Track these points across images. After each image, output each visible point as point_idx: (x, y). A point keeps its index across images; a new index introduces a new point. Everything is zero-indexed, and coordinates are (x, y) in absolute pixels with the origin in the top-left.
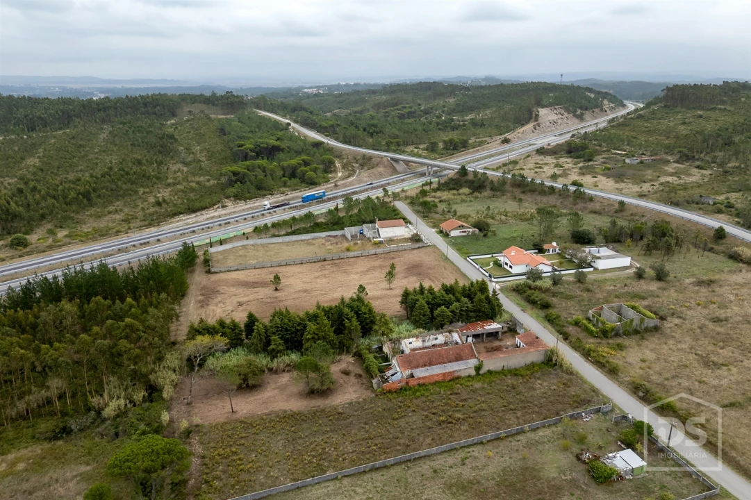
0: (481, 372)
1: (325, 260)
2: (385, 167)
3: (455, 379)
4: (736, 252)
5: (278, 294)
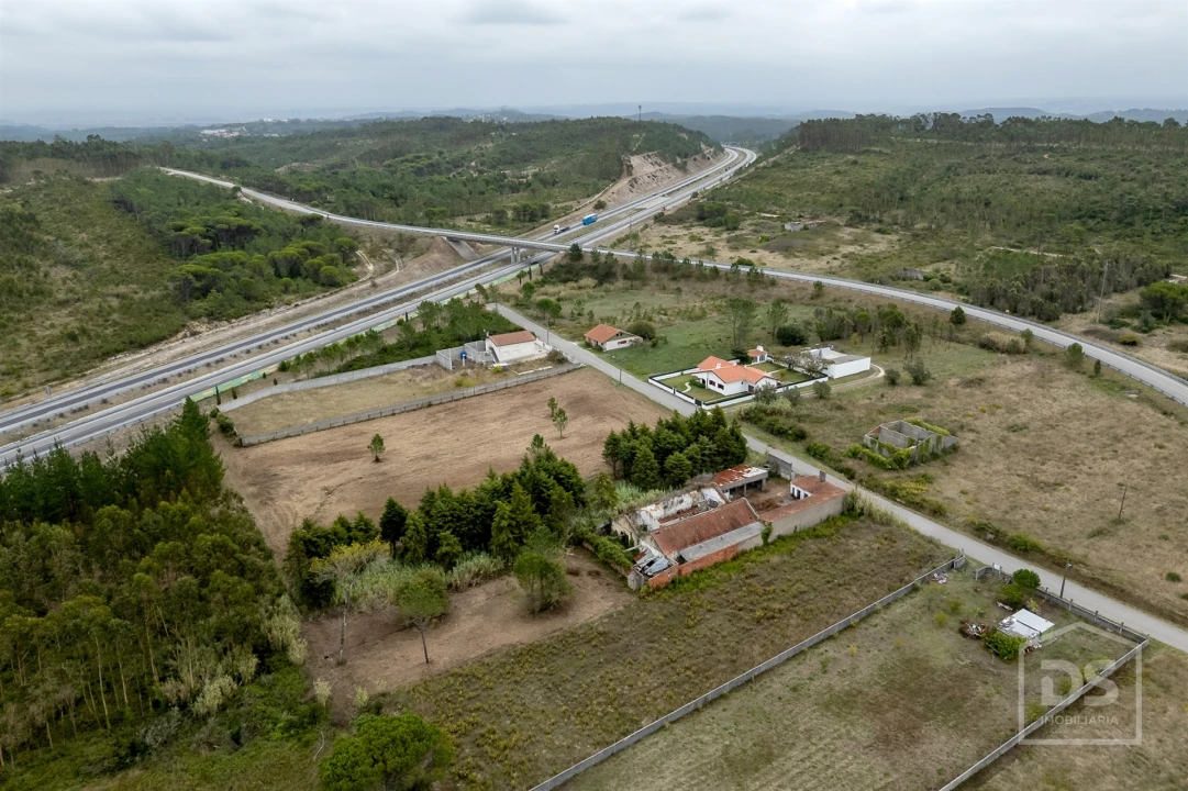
0: (770, 540)
1: (430, 405)
2: (441, 251)
4: (988, 339)
5: (383, 467)
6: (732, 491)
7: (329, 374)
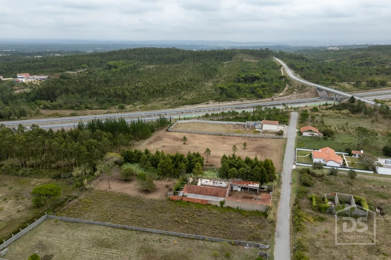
0: (224, 206)
1: (221, 135)
3: (207, 204)
6: (242, 188)
7: (213, 120)
